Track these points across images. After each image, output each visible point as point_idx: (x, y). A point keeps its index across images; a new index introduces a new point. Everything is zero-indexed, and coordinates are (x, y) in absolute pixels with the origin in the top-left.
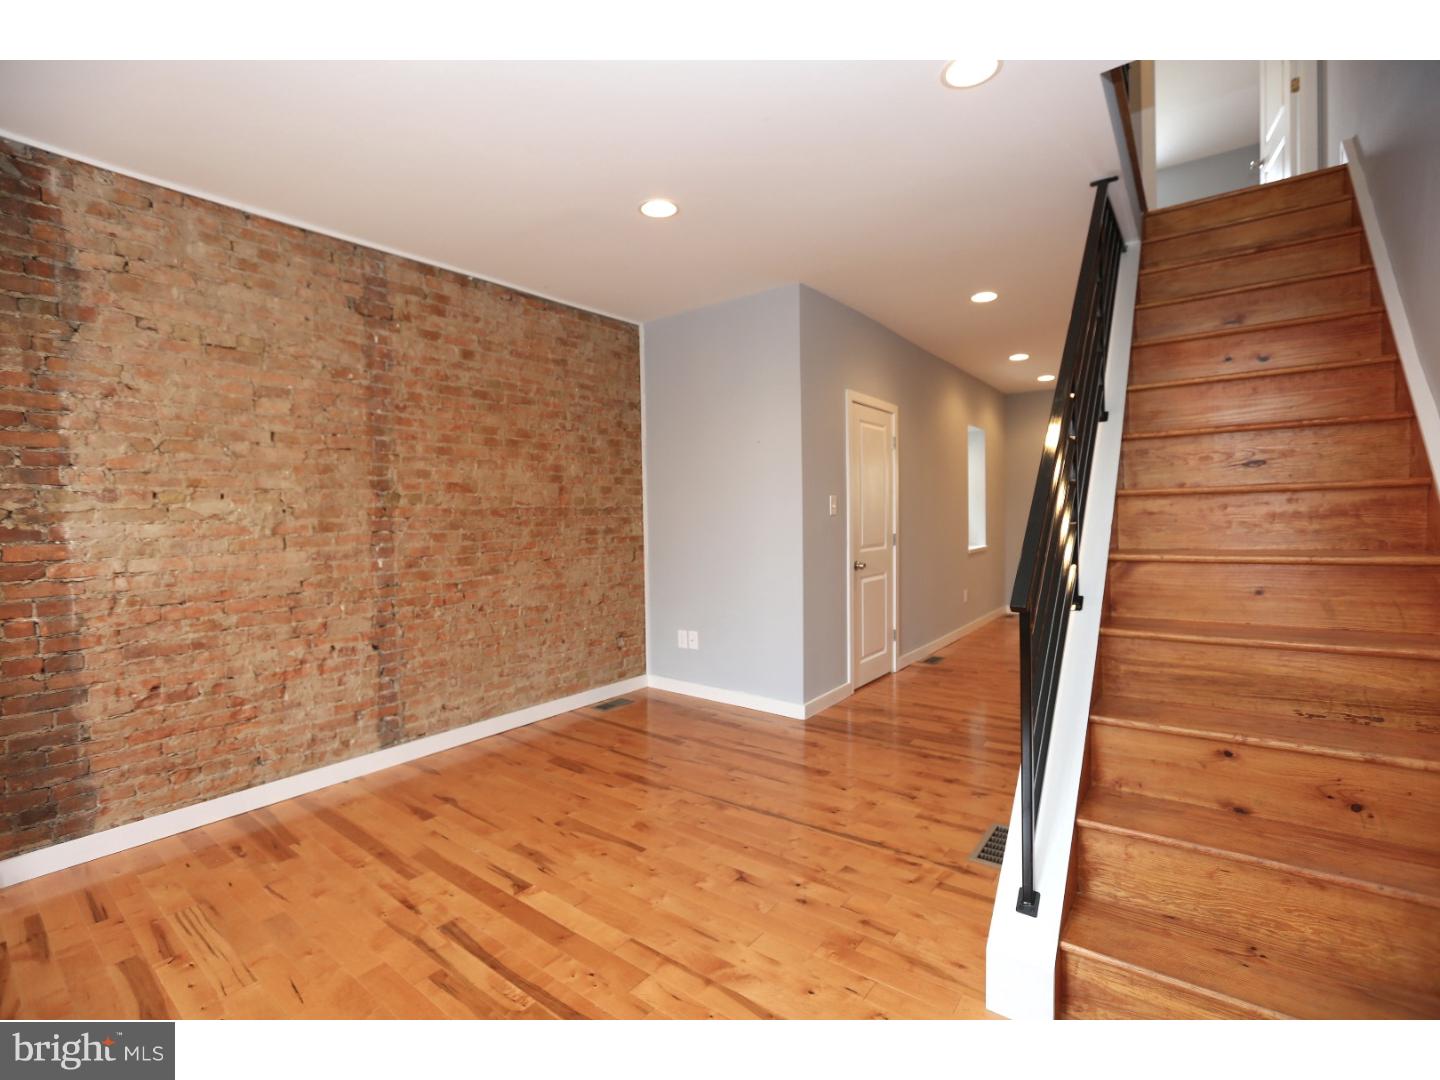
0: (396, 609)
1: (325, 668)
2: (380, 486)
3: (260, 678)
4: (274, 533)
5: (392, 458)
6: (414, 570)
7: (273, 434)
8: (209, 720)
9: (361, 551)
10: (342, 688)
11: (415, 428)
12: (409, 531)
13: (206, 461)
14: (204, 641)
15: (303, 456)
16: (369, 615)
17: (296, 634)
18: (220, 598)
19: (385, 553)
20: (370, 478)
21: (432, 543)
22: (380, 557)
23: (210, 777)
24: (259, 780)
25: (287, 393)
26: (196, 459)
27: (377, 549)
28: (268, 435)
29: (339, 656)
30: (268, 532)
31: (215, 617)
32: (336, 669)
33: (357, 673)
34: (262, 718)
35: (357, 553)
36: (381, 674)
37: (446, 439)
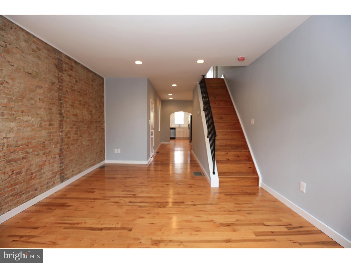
0: (64, 146)
1: (50, 163)
2: (61, 114)
3: (37, 166)
5: (63, 107)
6: (67, 136)
7: (39, 98)
8: (26, 179)
10: (53, 168)
11: (67, 99)
12: (66, 126)
13: (26, 105)
14: (25, 157)
15: (46, 105)
16: (59, 148)
17: (44, 154)
18: (27, 144)
19: (62, 132)
20: (59, 112)
21: (70, 129)
23: (26, 196)
24: (36, 195)
25: (42, 87)
26: (23, 105)
27: (60, 131)
28: (38, 99)
29: (53, 159)
30: (39, 126)
31: (27, 150)
32: (52, 163)
33: (56, 164)
34: (37, 177)
35: (56, 132)
36: (61, 163)
37: (73, 103)
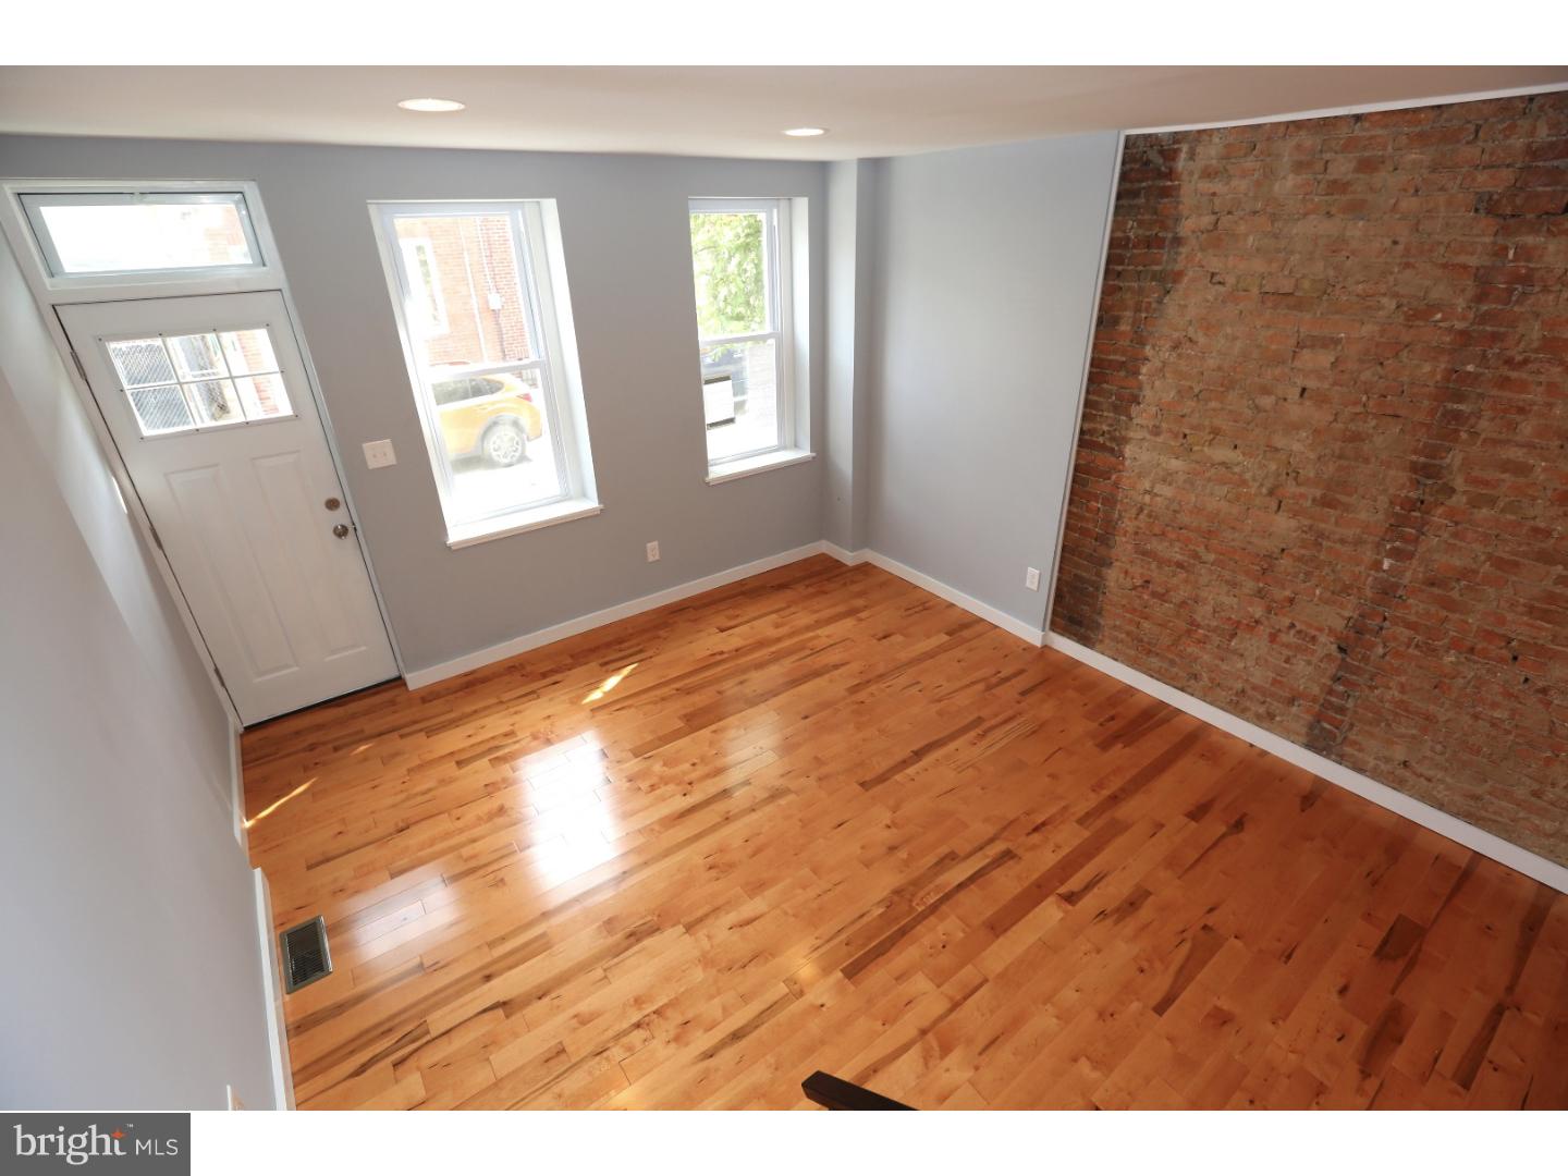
0: (1387, 624)
1: (1278, 639)
2: (1427, 471)
3: (1216, 615)
4: (1271, 493)
6: (1436, 590)
7: (1304, 390)
8: (1171, 624)
9: (1365, 542)
10: (1287, 666)
11: (1533, 396)
12: (1452, 541)
13: (1230, 411)
14: (1186, 564)
15: (1331, 418)
16: (1347, 614)
17: (1260, 593)
18: (1209, 534)
19: (1396, 554)
20: (1414, 458)
21: (1486, 568)
22: (1388, 556)
23: (1160, 664)
24: (1189, 690)
25: (1337, 342)
26: (1222, 409)
27: (1388, 547)
28: (1299, 390)
29: (1294, 636)
30: (1264, 490)
31: (1197, 549)
32: (1288, 646)
33: (1309, 663)
34: (1208, 646)
35: (1358, 542)
36: (1337, 679)
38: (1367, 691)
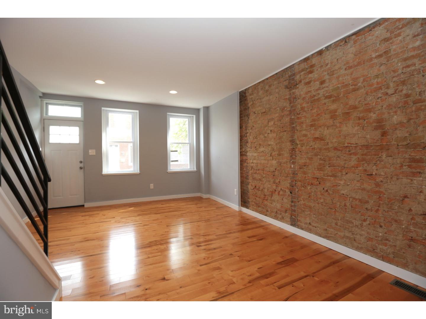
0: (296, 182)
1: (280, 194)
2: (292, 142)
3: (268, 191)
4: (271, 156)
5: (296, 131)
6: (302, 170)
7: (271, 130)
8: (261, 197)
9: (288, 162)
10: (282, 201)
11: (303, 119)
12: (301, 156)
13: (261, 139)
14: (261, 179)
15: (276, 135)
16: (289, 182)
17: (274, 182)
18: (263, 170)
19: (294, 163)
20: (290, 139)
21: (308, 161)
22: (292, 164)
23: (261, 209)
25: (273, 119)
27: (291, 161)
29: (282, 192)
30: (269, 155)
31: (262, 174)
32: (282, 195)
33: (286, 199)
34: (268, 201)
35: (287, 162)
36: (292, 202)
38: (298, 203)
